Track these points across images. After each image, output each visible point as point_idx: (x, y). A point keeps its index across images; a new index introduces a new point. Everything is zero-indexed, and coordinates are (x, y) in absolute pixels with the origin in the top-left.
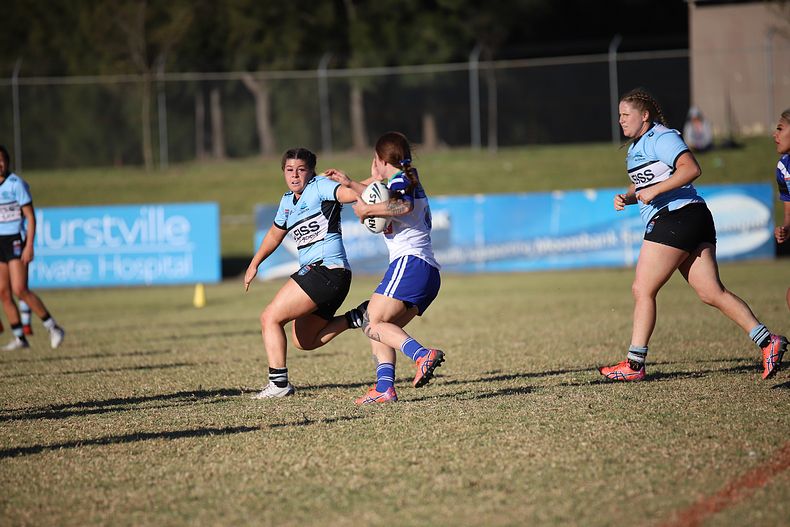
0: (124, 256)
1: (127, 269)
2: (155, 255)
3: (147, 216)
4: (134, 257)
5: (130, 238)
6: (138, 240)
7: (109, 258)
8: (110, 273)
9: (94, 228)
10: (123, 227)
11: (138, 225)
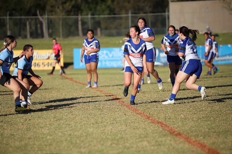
0: (109, 60)
1: (110, 64)
2: (117, 60)
3: (115, 51)
4: (111, 61)
5: (111, 56)
6: (113, 57)
7: (105, 61)
8: (105, 65)
9: (101, 53)
10: (109, 53)
11: (113, 53)
